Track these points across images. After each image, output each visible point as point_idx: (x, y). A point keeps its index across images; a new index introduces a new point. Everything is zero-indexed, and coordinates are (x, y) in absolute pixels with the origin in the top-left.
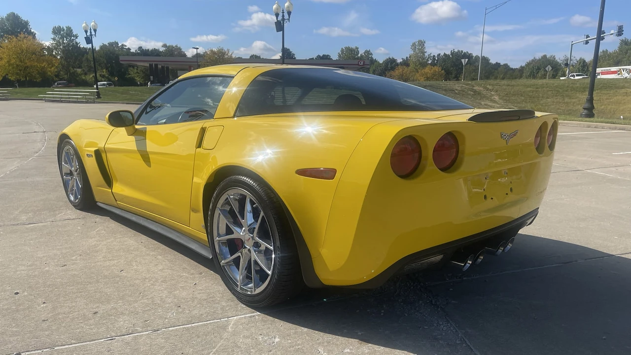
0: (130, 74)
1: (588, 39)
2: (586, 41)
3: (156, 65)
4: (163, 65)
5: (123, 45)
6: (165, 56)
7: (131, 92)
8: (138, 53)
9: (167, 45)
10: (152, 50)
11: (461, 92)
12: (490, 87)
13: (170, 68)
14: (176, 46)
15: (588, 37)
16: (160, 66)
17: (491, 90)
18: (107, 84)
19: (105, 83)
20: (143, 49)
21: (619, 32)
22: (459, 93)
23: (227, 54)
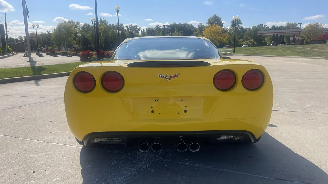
0: (265, 40)
3: (277, 35)
4: (281, 34)
5: (265, 25)
6: (285, 29)
7: (252, 50)
8: (272, 29)
9: (289, 23)
10: (279, 27)
13: (285, 35)
14: (295, 23)
16: (279, 35)
18: (248, 46)
19: (247, 45)
20: (275, 27)
23: (320, 26)
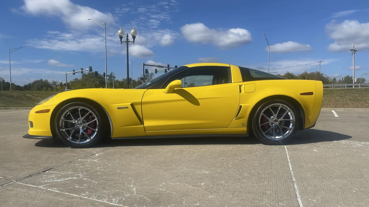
1: (75, 72)
2: (74, 73)
11: (18, 97)
12: (36, 95)
15: (74, 71)
17: (38, 97)
21: (90, 70)
22: (17, 98)
